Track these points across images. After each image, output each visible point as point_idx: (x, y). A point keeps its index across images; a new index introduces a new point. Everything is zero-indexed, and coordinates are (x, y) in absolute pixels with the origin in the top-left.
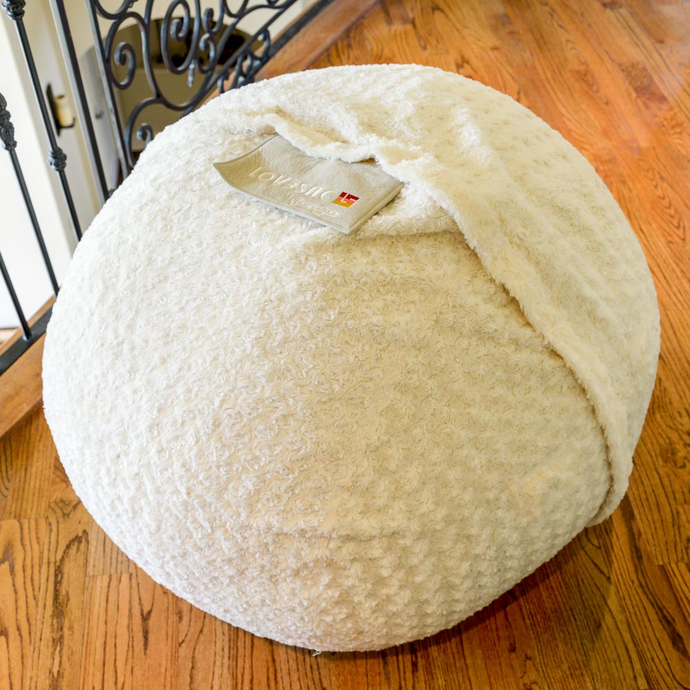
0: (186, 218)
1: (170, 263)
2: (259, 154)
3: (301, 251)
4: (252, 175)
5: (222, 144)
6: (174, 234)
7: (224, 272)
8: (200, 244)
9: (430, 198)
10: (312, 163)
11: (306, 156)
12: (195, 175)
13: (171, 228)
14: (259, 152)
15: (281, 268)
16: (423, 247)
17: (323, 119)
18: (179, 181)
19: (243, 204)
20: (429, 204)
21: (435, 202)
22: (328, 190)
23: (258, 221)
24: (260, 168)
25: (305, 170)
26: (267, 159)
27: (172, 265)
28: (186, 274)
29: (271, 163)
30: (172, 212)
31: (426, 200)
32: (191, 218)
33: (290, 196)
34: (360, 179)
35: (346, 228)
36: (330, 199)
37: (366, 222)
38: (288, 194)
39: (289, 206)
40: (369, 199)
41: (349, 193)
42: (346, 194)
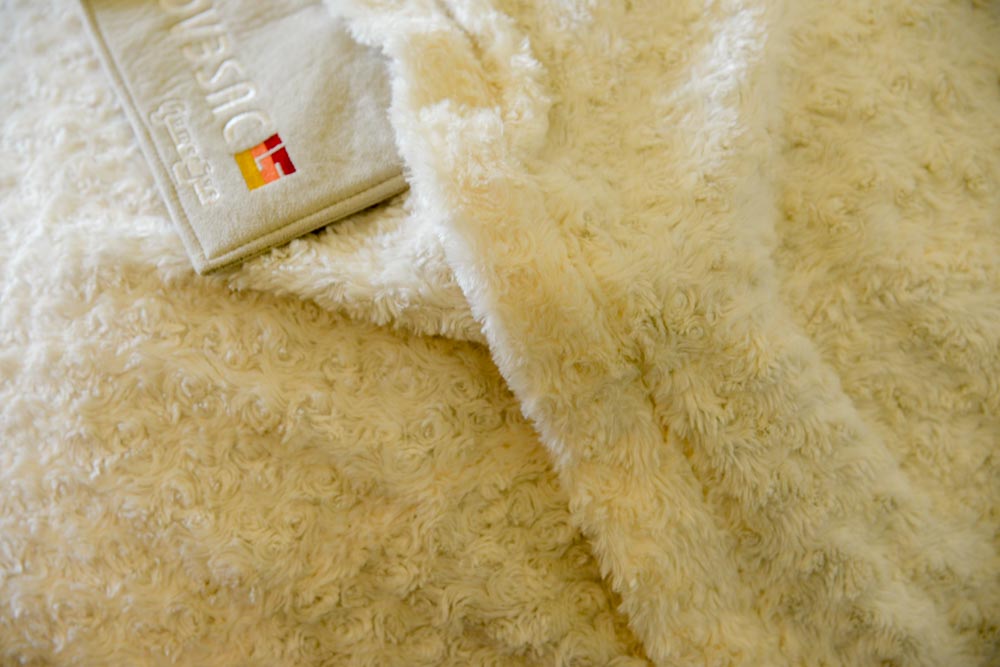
22: (257, 109)
25: (268, 15)
33: (171, 88)
34: (340, 109)
35: (203, 255)
36: (239, 143)
37: (267, 252)
38: (174, 80)
39: (145, 120)
40: (313, 184)
41: (286, 142)
42: (279, 142)
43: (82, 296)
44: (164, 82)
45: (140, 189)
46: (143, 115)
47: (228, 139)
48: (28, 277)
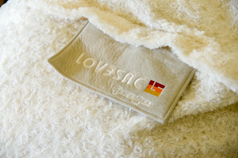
0: (35, 103)
1: (29, 142)
2: (80, 41)
3: (128, 139)
4: (78, 61)
5: (50, 33)
6: (28, 117)
7: (71, 151)
8: (49, 127)
9: (221, 84)
10: (121, 48)
11: (115, 41)
12: (35, 63)
13: (25, 110)
14: (79, 39)
15: (115, 152)
16: (218, 117)
17: (122, 5)
18: (24, 67)
19: (76, 91)
20: (221, 89)
21: (225, 87)
22: (139, 78)
23: (90, 108)
24: (83, 54)
25: (117, 55)
26: (87, 45)
27: (31, 143)
28: (42, 151)
29: (90, 48)
30: (23, 96)
31: (218, 85)
32: (39, 103)
33: (110, 85)
34: (162, 66)
35: (160, 118)
36: (142, 88)
37: (174, 109)
38: (109, 82)
39: (112, 95)
40: (172, 87)
41: (156, 81)
42: (154, 82)
43: (129, 146)
44: (107, 84)
45: (122, 112)
46: (109, 94)
47: (139, 88)
48: (108, 150)
